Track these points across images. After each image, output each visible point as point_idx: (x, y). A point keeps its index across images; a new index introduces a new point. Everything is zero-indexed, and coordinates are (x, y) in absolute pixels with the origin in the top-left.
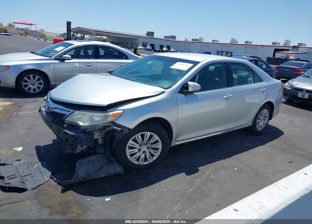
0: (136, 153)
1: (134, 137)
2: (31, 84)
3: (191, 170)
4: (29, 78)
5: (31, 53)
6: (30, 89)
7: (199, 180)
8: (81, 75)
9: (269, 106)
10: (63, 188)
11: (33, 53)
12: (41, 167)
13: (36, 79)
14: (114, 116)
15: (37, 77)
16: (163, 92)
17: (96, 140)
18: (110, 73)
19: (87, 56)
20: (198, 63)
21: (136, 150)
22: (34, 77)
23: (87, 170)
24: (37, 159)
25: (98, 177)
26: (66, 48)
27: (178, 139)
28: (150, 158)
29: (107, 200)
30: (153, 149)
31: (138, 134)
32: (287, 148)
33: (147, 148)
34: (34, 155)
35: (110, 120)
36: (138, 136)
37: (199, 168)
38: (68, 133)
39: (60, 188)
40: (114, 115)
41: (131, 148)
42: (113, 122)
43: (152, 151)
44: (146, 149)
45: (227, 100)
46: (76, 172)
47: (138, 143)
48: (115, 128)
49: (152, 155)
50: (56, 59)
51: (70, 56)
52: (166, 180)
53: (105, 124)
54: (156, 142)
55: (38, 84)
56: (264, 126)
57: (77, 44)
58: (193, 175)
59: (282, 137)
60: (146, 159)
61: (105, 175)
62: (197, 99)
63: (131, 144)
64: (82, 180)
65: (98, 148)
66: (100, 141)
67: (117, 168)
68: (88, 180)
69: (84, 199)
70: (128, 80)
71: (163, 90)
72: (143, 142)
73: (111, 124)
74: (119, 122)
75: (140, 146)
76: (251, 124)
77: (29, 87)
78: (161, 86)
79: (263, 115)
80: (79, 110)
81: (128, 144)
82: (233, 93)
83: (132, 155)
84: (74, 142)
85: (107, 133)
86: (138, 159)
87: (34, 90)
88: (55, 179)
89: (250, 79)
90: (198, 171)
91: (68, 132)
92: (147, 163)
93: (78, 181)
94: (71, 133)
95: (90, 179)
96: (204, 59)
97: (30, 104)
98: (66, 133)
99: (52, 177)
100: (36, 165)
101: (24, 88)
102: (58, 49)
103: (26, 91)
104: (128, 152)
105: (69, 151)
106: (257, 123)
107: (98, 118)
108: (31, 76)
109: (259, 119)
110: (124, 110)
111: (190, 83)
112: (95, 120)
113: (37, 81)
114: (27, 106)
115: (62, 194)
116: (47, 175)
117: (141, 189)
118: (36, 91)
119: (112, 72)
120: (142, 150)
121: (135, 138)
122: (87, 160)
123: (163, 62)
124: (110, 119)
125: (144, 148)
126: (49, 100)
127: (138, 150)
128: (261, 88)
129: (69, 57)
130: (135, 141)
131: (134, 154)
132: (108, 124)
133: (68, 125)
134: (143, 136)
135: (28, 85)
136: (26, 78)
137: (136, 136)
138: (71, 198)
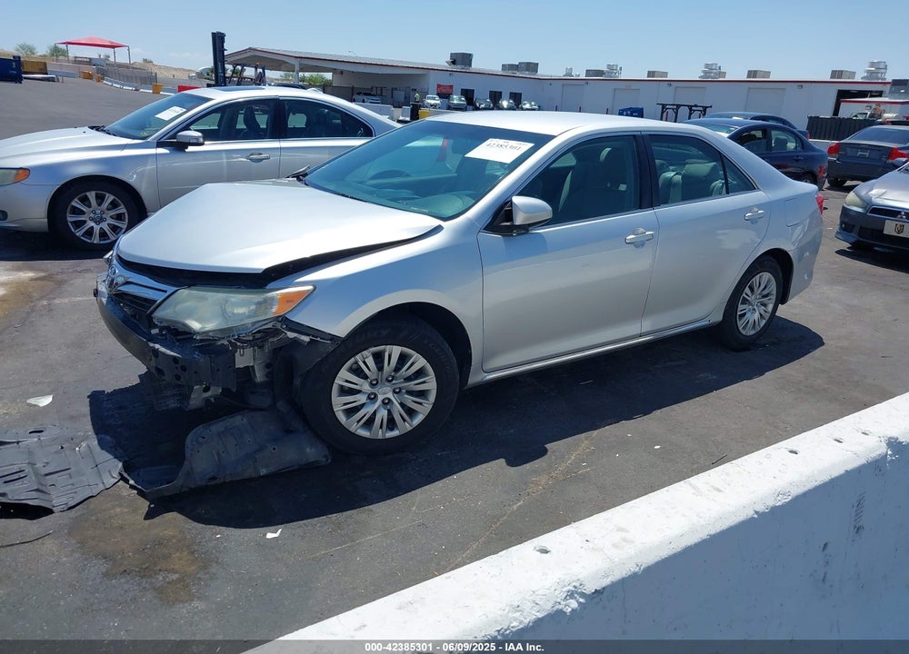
0: (362, 406)
1: (352, 360)
2: (92, 219)
3: (524, 451)
4: (85, 200)
5: (92, 128)
6: (90, 232)
7: (543, 479)
8: (209, 187)
9: (778, 264)
10: (152, 506)
11: (97, 130)
12: (98, 449)
13: (106, 204)
14: (288, 302)
15: (110, 198)
16: (437, 229)
17: (248, 371)
18: (299, 180)
19: (254, 133)
20: (549, 138)
21: (362, 399)
22: (100, 199)
23: (218, 454)
24: (89, 427)
25: (250, 473)
26: (188, 111)
27: (488, 366)
28: (404, 420)
29: (270, 536)
30: (410, 393)
31: (365, 353)
32: (826, 386)
33: (394, 392)
34: (84, 416)
35: (275, 313)
36: (366, 358)
37: (548, 446)
38: (163, 354)
39: (144, 505)
40: (288, 299)
41: (344, 391)
42: (284, 320)
43: (409, 400)
44: (390, 395)
45: (635, 246)
46: (186, 462)
47: (366, 377)
48: (291, 335)
49: (411, 413)
50: (160, 144)
51: (200, 134)
52: (446, 480)
53: (261, 323)
54: (420, 373)
55: (111, 217)
56: (764, 322)
57: (220, 96)
58: (527, 466)
59: (817, 352)
60: (391, 424)
61: (272, 469)
62: (542, 247)
63: (347, 381)
64: (204, 484)
65: (252, 393)
66: (257, 375)
67: (308, 450)
68: (224, 482)
69: (208, 534)
70: (343, 195)
71: (436, 222)
72: (382, 373)
73: (279, 325)
74: (300, 318)
75: (372, 385)
76: (720, 318)
77: (86, 228)
78: (434, 211)
79: (758, 291)
80: (189, 286)
81: (338, 381)
82: (658, 226)
83: (350, 412)
84: (178, 377)
85: (276, 351)
86: (369, 423)
87: (103, 235)
88: (132, 482)
89: (719, 183)
90: (545, 452)
91: (163, 349)
92: (395, 433)
93: (193, 487)
94: (169, 352)
95: (228, 479)
96: (565, 127)
97: (87, 275)
98: (156, 352)
99: (126, 475)
100: (84, 444)
101: (73, 230)
102: (165, 115)
103: (78, 238)
104: (339, 403)
105: (172, 404)
106: (739, 313)
107: (241, 308)
108: (92, 195)
109: (745, 301)
110: (315, 284)
111: (517, 200)
112: (233, 313)
113: (108, 209)
114: (78, 282)
115: (148, 522)
116: (110, 472)
117: (371, 507)
118: (109, 239)
119: (305, 175)
120: (380, 398)
121: (356, 363)
122: (217, 427)
123: (452, 141)
124: (275, 310)
125: (385, 392)
126: (115, 262)
127: (369, 398)
128: (749, 209)
129: (197, 138)
130: (357, 371)
131: (356, 409)
132: (270, 326)
133: (162, 329)
134: (378, 357)
135: (84, 222)
136: (76, 203)
137: (358, 357)
138: (170, 532)
